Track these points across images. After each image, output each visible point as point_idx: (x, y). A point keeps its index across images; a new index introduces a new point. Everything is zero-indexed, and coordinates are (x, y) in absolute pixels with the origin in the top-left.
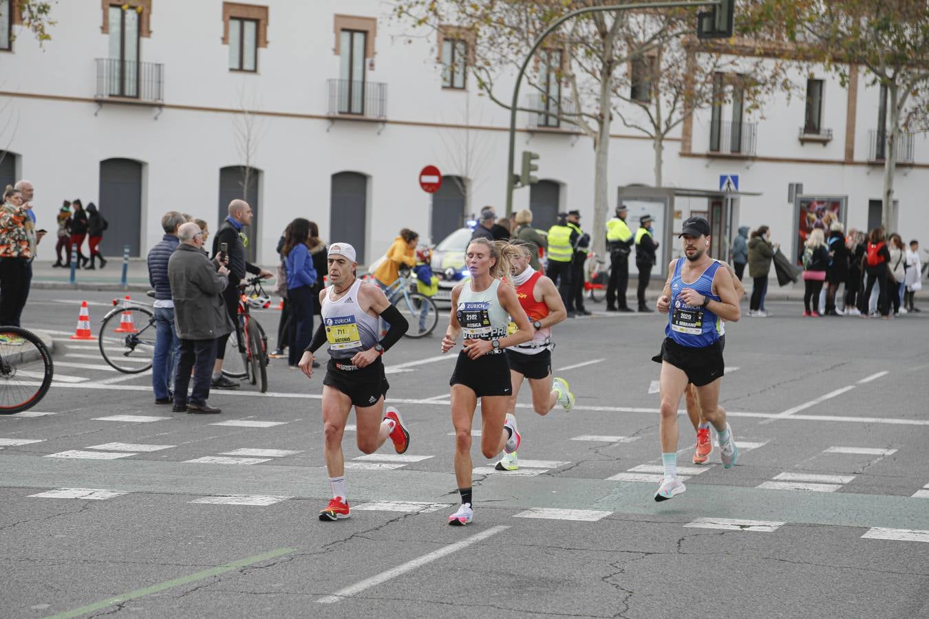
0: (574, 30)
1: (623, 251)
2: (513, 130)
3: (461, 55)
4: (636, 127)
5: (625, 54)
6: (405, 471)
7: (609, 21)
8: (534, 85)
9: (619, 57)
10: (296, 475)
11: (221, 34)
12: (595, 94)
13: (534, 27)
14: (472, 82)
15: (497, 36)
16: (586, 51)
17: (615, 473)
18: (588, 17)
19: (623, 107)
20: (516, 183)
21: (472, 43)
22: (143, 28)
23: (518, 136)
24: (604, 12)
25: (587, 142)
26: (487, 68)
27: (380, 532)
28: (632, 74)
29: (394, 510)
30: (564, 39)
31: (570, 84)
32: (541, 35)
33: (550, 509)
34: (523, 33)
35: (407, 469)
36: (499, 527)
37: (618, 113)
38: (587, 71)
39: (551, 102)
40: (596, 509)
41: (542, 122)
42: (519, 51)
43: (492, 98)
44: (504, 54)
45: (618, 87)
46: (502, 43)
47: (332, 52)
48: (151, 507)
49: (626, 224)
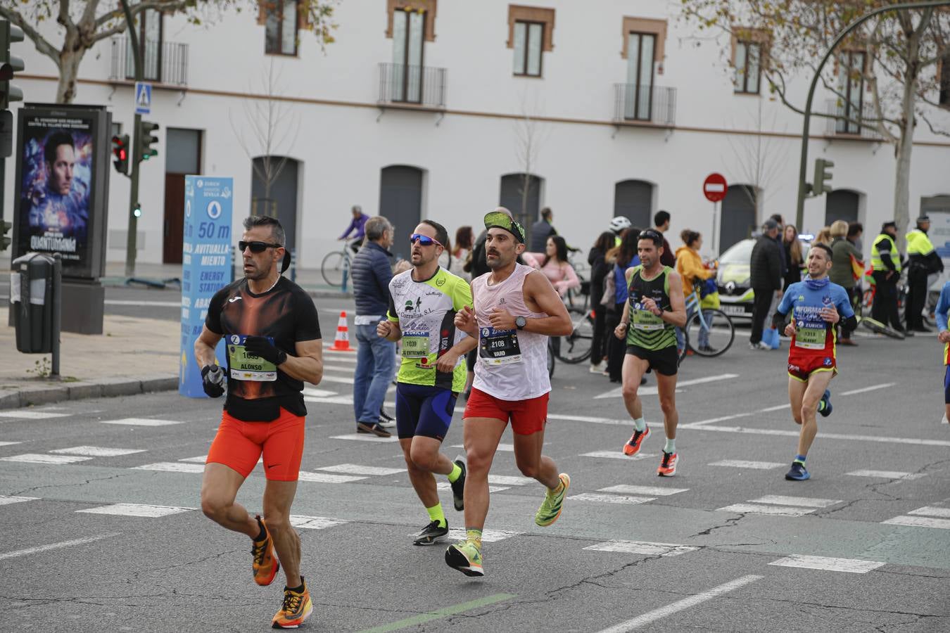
0: (877, 29)
1: (922, 266)
2: (806, 137)
3: (754, 58)
4: (944, 134)
5: (933, 54)
6: (653, 506)
7: (916, 21)
8: (832, 89)
9: (926, 58)
10: (533, 507)
11: (506, 37)
12: (900, 98)
13: (833, 27)
14: (765, 86)
15: (792, 36)
16: (888, 53)
17: (894, 515)
18: (892, 16)
19: (930, 112)
20: (808, 192)
21: (767, 45)
22: (427, 33)
23: (811, 143)
24: (911, 11)
25: (889, 149)
26: (780, 70)
27: (613, 578)
28: (942, 79)
29: (633, 552)
30: (865, 39)
31: (872, 88)
32: (840, 35)
33: (812, 557)
34: (820, 35)
35: (655, 504)
36: (750, 576)
37: (925, 119)
38: (891, 74)
39: (851, 108)
40: (865, 558)
41: (841, 128)
42: (816, 53)
43: (785, 102)
44: (800, 56)
45: (926, 91)
46: (798, 44)
47: (619, 56)
48: (368, 540)
49: (927, 236)
